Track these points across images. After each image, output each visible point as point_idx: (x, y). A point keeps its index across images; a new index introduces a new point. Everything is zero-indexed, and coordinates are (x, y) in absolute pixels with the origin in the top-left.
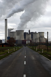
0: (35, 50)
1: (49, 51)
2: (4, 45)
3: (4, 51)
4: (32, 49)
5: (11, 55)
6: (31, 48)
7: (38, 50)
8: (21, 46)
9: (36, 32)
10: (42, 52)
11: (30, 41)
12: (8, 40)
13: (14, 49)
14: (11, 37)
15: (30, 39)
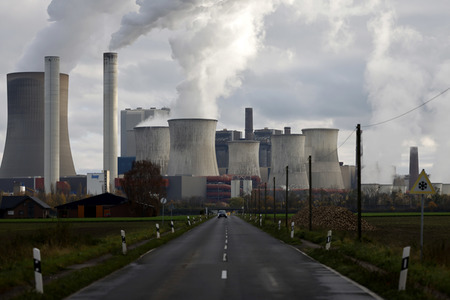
0: (281, 235)
1: (367, 241)
2: (99, 208)
3: (94, 243)
4: (265, 228)
5: (139, 266)
6: (257, 225)
7: (301, 236)
8: (202, 213)
9: (287, 129)
10: (328, 246)
11: (255, 180)
12: (122, 176)
13: (158, 230)
14: (140, 158)
15: (255, 170)
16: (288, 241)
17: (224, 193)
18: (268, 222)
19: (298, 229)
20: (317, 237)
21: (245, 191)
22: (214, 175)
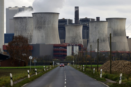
4: (86, 72)
6: (82, 71)
7: (105, 77)
8: (51, 64)
9: (98, 18)
10: (120, 82)
11: (80, 46)
12: (7, 44)
13: (29, 73)
14: (16, 34)
15: (80, 40)
16: (99, 79)
17: (63, 54)
18: (87, 69)
19: (104, 73)
20: (115, 77)
21: (75, 52)
22: (58, 43)
